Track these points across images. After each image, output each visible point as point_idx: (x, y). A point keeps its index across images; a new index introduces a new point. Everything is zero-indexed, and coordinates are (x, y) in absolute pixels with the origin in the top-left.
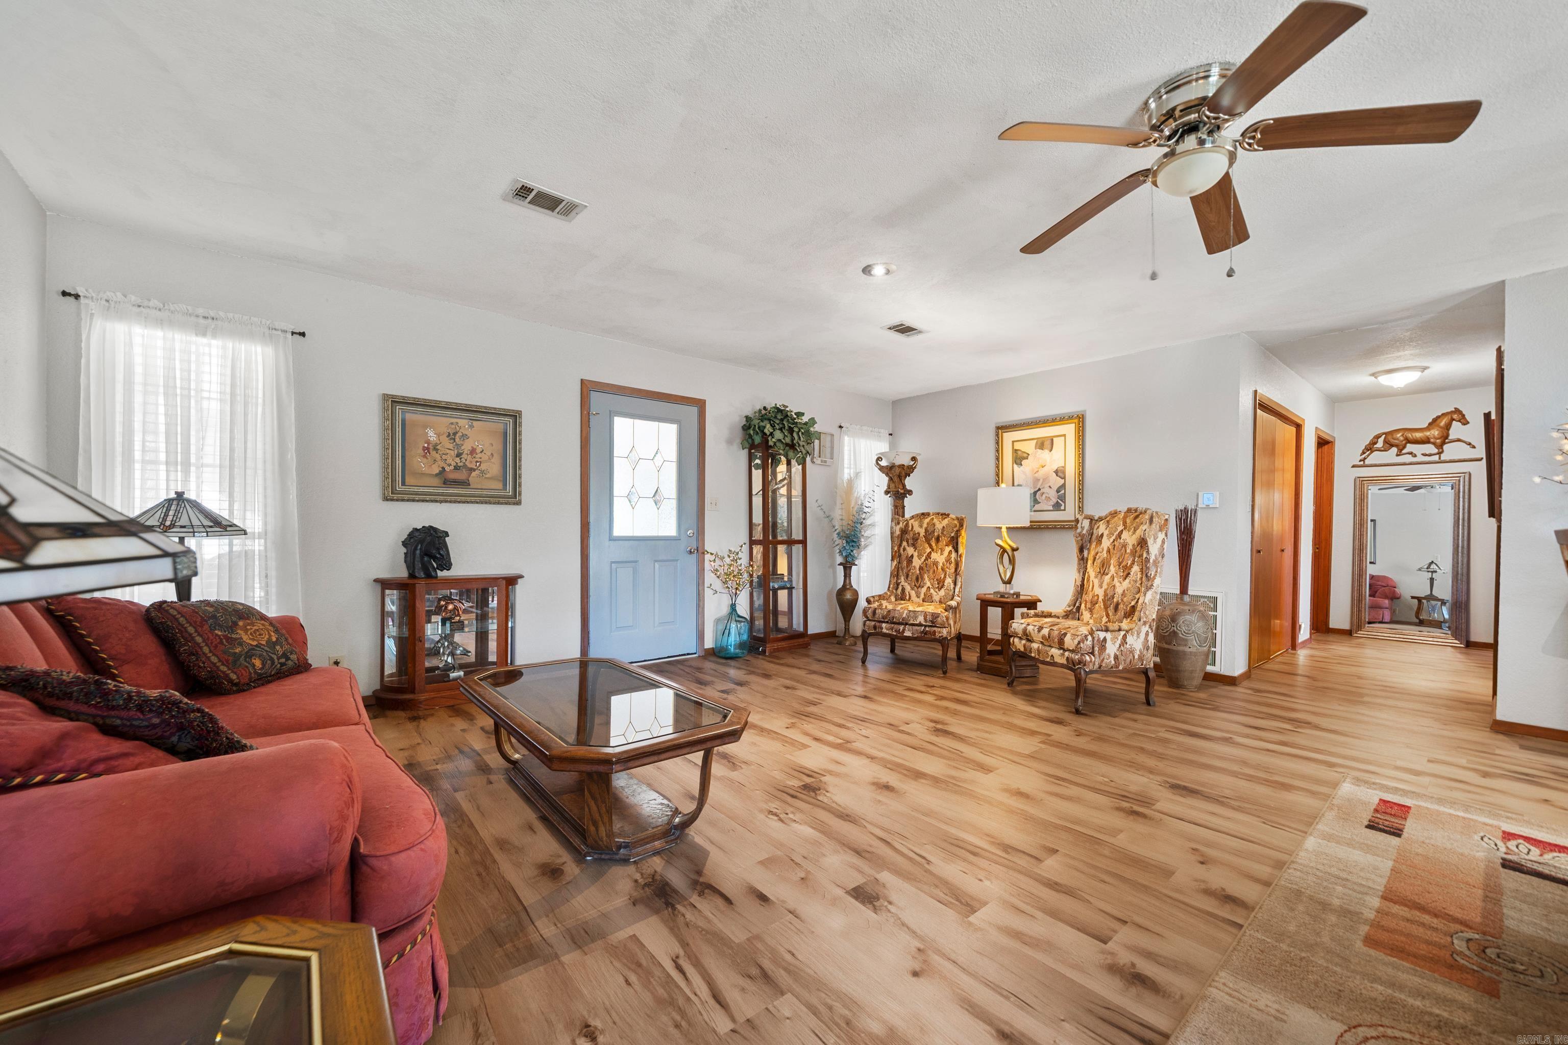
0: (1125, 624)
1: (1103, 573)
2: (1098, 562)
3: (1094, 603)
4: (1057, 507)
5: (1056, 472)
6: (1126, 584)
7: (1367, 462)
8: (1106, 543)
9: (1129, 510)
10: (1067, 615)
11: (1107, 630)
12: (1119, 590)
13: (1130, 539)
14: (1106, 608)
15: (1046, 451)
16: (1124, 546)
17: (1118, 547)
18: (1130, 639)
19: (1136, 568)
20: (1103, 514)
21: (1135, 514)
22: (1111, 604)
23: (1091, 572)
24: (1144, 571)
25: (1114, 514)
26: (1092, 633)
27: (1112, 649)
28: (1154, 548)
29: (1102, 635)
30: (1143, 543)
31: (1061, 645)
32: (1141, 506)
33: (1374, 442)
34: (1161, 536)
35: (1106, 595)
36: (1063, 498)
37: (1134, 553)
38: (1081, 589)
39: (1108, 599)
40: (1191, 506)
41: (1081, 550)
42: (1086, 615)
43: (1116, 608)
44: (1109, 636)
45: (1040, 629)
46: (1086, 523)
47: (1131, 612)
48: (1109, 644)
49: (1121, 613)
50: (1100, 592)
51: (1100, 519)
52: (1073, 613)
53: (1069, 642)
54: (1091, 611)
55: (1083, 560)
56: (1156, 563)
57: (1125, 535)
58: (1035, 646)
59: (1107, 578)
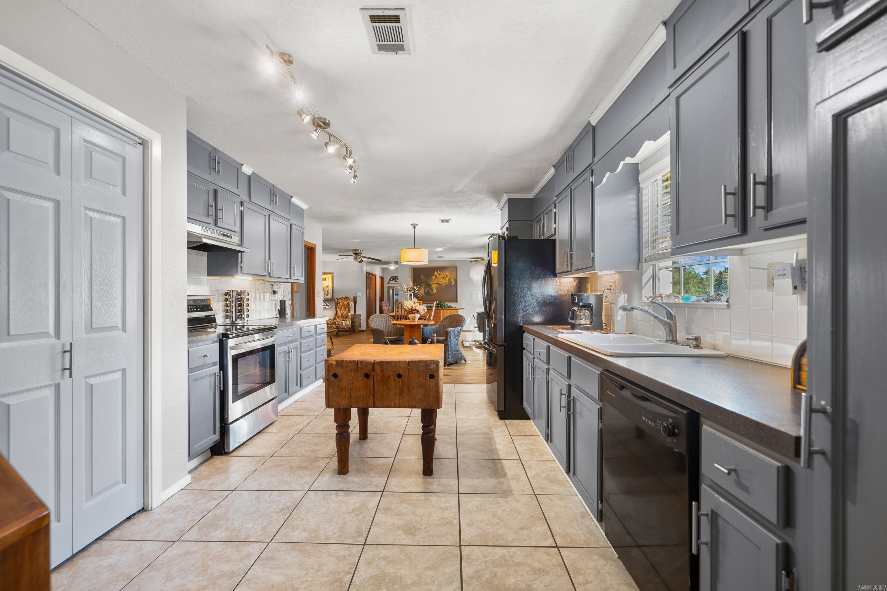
0: (346, 319)
1: (341, 310)
2: (340, 308)
3: (339, 316)
4: (327, 295)
5: (327, 287)
6: (345, 312)
7: (390, 283)
8: (341, 304)
9: (345, 297)
10: (334, 319)
11: (343, 320)
12: (344, 313)
13: (346, 303)
14: (342, 317)
15: (324, 281)
16: (345, 304)
17: (344, 305)
18: (347, 322)
19: (347, 309)
20: (340, 298)
21: (347, 298)
22: (343, 316)
23: (338, 310)
25: (342, 298)
26: (341, 321)
27: (344, 324)
28: (350, 305)
29: (342, 321)
30: (348, 304)
31: (335, 324)
32: (348, 296)
33: (391, 278)
34: (352, 302)
35: (342, 314)
36: (328, 293)
37: (347, 305)
38: (336, 314)
39: (342, 315)
40: (356, 296)
41: (336, 305)
42: (338, 319)
43: (344, 317)
44: (344, 321)
45: (330, 322)
46: (337, 300)
47: (347, 317)
48: (344, 323)
49: (345, 318)
50: (340, 314)
51: (339, 299)
52: (335, 319)
53: (337, 323)
54: (339, 318)
55: (336, 308)
56: (351, 307)
57: (345, 302)
58: (329, 325)
59: (342, 311)
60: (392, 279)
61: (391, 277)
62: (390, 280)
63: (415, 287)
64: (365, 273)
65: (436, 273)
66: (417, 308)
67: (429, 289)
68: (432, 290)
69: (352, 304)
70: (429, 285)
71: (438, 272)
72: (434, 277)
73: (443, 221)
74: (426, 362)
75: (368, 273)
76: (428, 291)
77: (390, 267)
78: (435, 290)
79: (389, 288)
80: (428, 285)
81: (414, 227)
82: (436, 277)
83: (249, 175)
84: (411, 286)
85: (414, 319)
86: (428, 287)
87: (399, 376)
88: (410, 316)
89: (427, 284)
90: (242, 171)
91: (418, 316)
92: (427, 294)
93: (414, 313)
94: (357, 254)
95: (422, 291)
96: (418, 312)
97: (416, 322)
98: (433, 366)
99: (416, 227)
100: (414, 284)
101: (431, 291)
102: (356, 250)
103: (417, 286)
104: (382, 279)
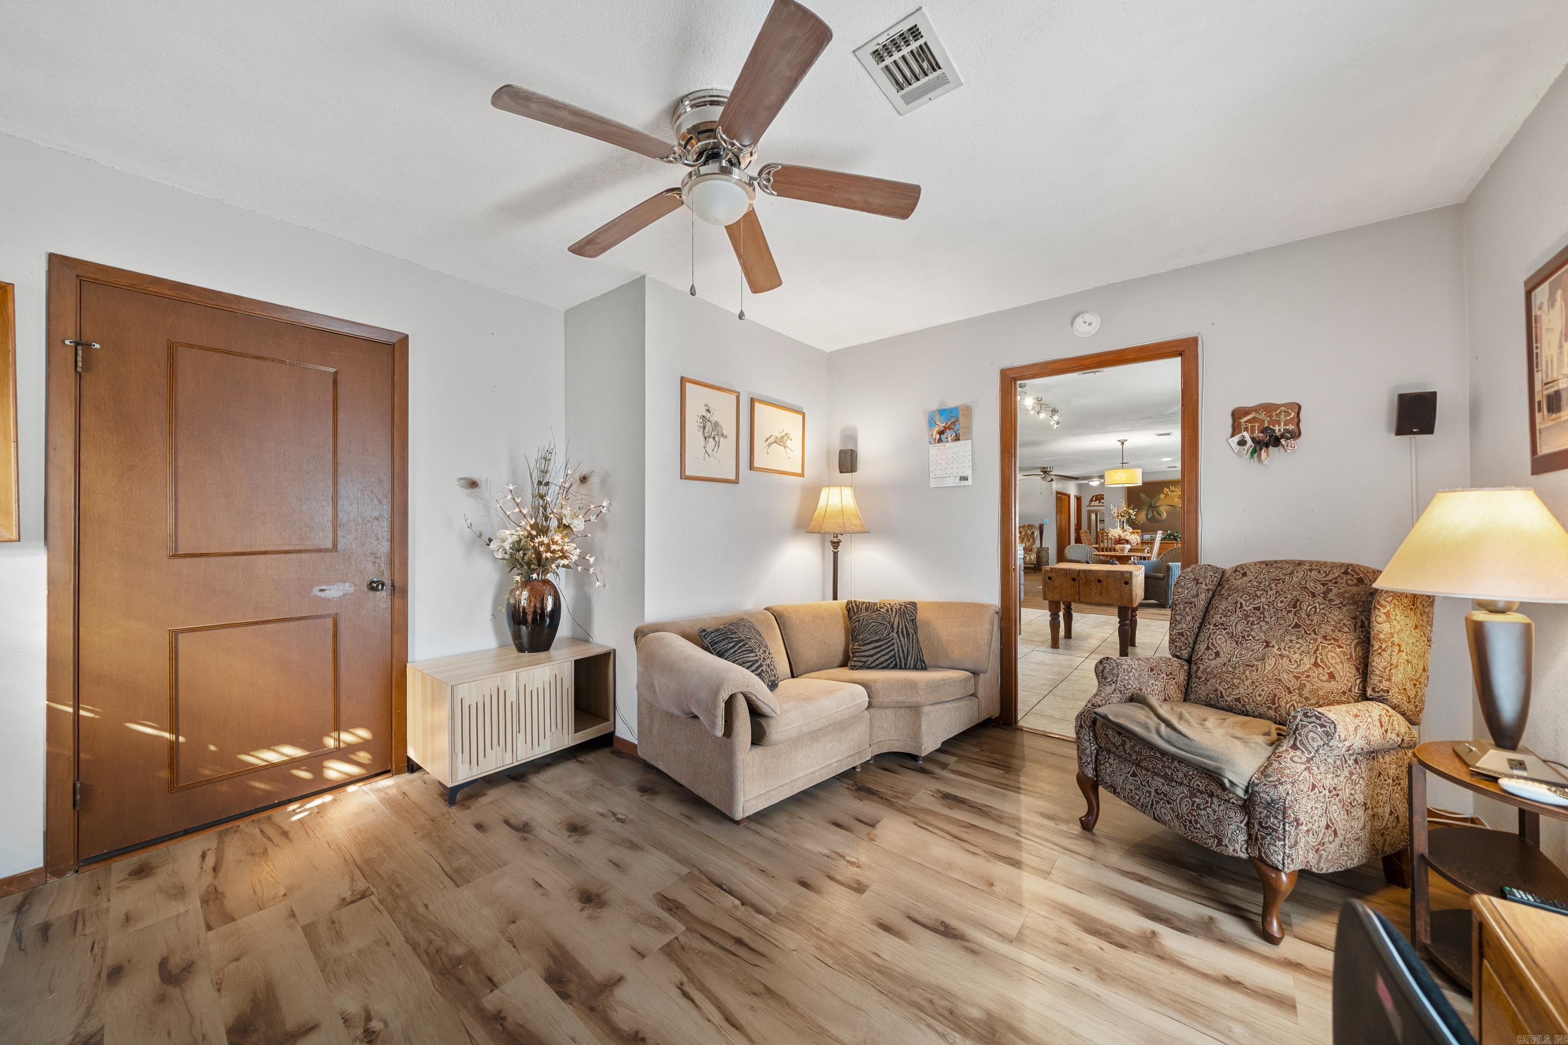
60: (1094, 499)
61: (1093, 497)
62: (1091, 500)
63: (1131, 511)
64: (1054, 494)
65: (1166, 490)
66: (1127, 538)
67: (1155, 513)
68: (1161, 515)
69: (1037, 533)
70: (1155, 507)
71: (1169, 488)
72: (1162, 496)
74: (1121, 572)
75: (1058, 493)
76: (1153, 517)
77: (1091, 483)
78: (1164, 515)
79: (1089, 512)
80: (1153, 507)
81: (1123, 443)
82: (1167, 495)
84: (1125, 509)
85: (1122, 550)
86: (1153, 511)
87: (1099, 581)
88: (1118, 547)
89: (1151, 506)
91: (1128, 547)
92: (1152, 520)
93: (1123, 544)
94: (1045, 471)
95: (1142, 517)
96: (1127, 542)
97: (1126, 553)
98: (1127, 575)
100: (1129, 506)
101: (1157, 516)
102: (1044, 468)
103: (1133, 509)
104: (1079, 499)
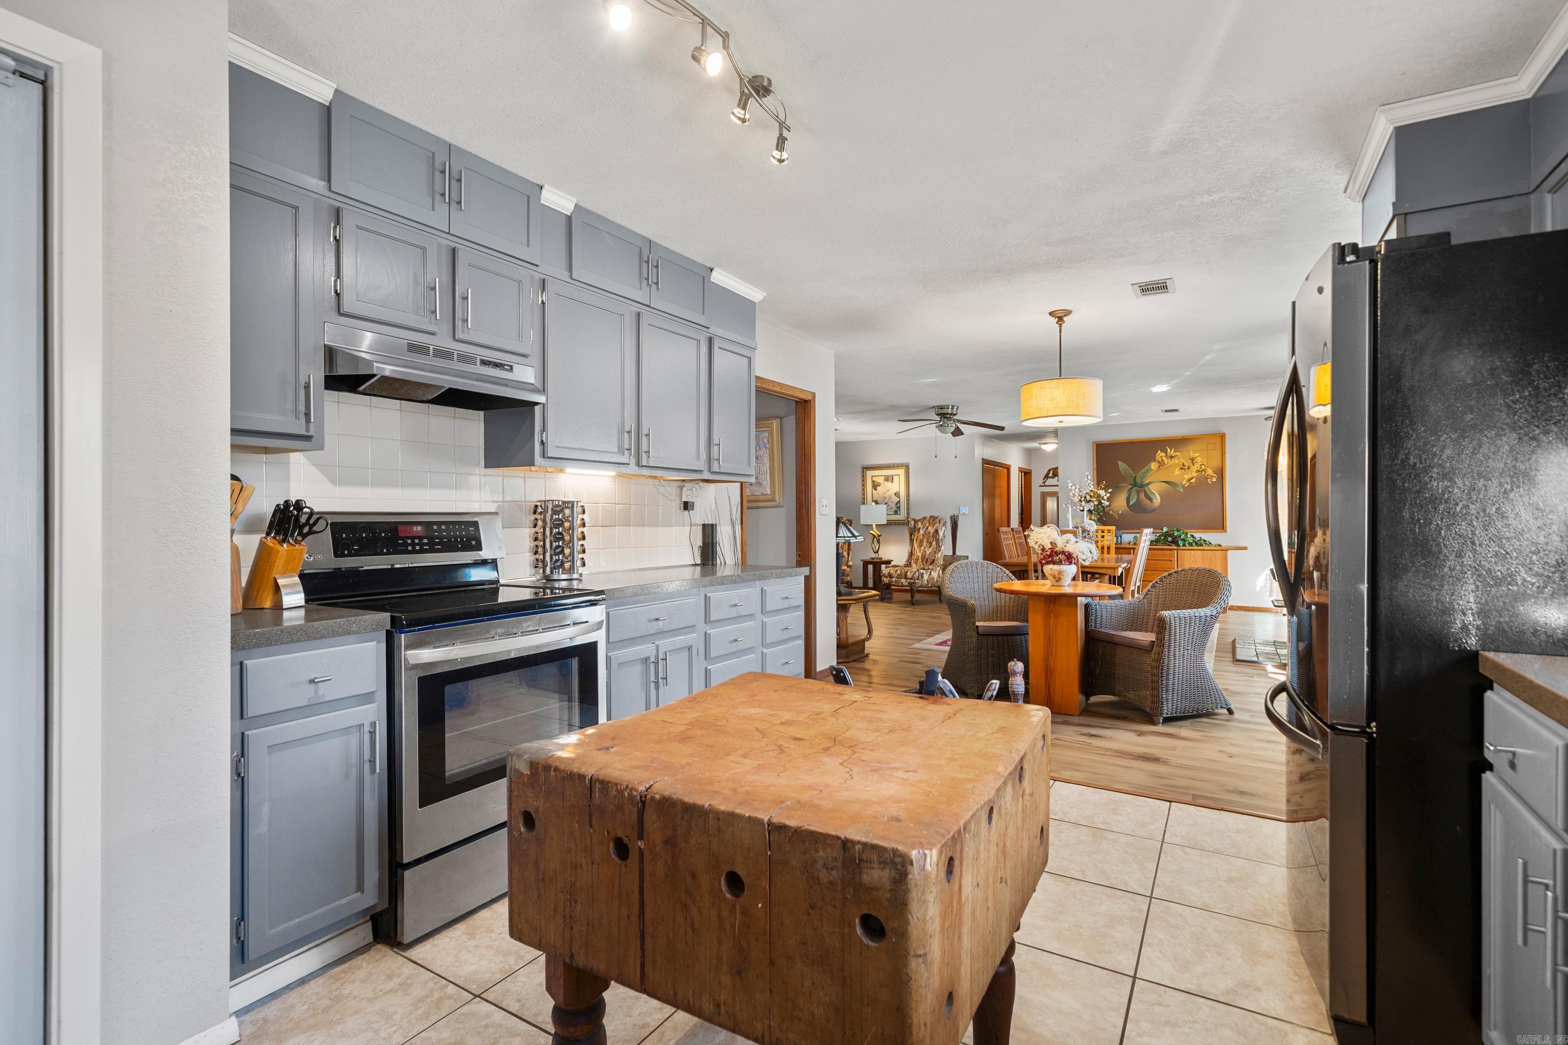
0: (930, 567)
1: (920, 545)
2: (919, 540)
3: (917, 560)
4: (896, 513)
5: (895, 494)
6: (930, 550)
7: (1046, 484)
8: (922, 532)
9: (931, 517)
10: (906, 566)
11: (924, 569)
12: (928, 553)
13: (931, 530)
14: (922, 561)
15: (890, 483)
16: (929, 533)
17: (927, 534)
18: (932, 573)
19: (934, 543)
20: (920, 518)
21: (933, 519)
22: (924, 559)
23: (916, 545)
24: (938, 543)
25: (925, 518)
26: (918, 570)
27: (926, 577)
28: (941, 534)
29: (922, 571)
30: (937, 531)
31: (906, 578)
32: (936, 515)
33: (1048, 473)
34: (944, 528)
35: (922, 555)
36: (899, 508)
37: (933, 536)
38: (911, 554)
39: (923, 557)
40: (956, 514)
41: (911, 535)
42: (914, 565)
43: (927, 561)
44: (924, 571)
45: (896, 571)
46: (913, 523)
47: (933, 562)
48: (925, 575)
49: (929, 563)
50: (920, 554)
51: (919, 520)
52: (908, 564)
53: (909, 575)
54: (916, 563)
55: (912, 540)
56: (942, 540)
57: (930, 528)
58: (894, 579)
59: (922, 548)
60: (1051, 475)
61: (1049, 471)
62: (1047, 477)
63: (1102, 493)
64: (979, 463)
65: (1160, 454)
66: (1070, 548)
67: (1142, 495)
68: (1151, 500)
69: (945, 532)
70: (1142, 486)
71: (1166, 452)
72: (1154, 466)
73: (1148, 289)
75: (985, 462)
76: (1138, 502)
77: (1043, 447)
78: (1157, 500)
79: (1044, 496)
80: (1139, 486)
81: (1060, 320)
82: (1161, 464)
83: (569, 214)
84: (1092, 488)
85: (1058, 579)
86: (1138, 492)
87: (735, 882)
88: (1048, 569)
89: (1135, 484)
90: (542, 202)
91: (1072, 570)
92: (1136, 508)
93: (1060, 563)
94: (944, 415)
95: (1120, 504)
96: (1069, 558)
97: (1067, 588)
98: (877, 876)
99: (1065, 319)
100: (1098, 483)
101: (1146, 501)
102: (942, 408)
103: (1106, 489)
104: (1026, 474)
